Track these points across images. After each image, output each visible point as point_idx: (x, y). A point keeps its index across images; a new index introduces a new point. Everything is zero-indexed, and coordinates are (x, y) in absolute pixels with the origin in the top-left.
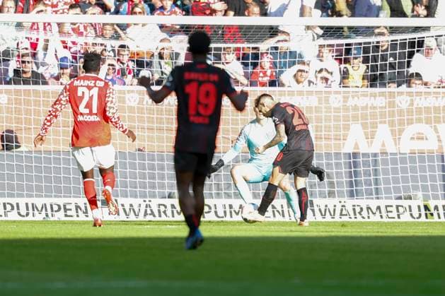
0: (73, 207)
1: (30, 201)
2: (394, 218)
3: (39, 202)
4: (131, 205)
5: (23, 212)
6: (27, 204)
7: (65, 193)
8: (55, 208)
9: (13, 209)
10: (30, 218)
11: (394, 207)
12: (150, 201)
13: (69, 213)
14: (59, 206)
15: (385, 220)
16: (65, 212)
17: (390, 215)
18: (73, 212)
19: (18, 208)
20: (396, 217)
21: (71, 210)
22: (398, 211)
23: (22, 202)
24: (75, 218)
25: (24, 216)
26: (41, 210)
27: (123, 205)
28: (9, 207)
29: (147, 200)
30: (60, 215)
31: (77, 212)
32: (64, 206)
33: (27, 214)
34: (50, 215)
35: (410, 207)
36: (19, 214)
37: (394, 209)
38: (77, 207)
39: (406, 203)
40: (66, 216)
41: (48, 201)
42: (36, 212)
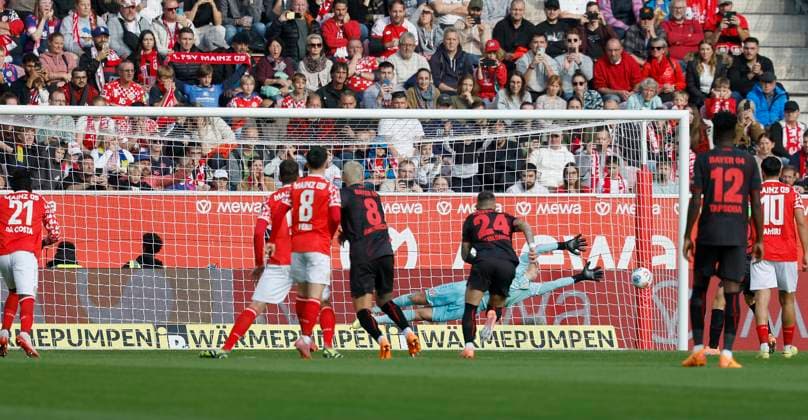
0: (134, 334)
1: (83, 327)
2: (512, 346)
3: (93, 329)
4: (203, 332)
5: (75, 340)
6: (79, 331)
7: (102, 316)
8: (113, 335)
9: (62, 337)
10: (83, 347)
11: (513, 333)
12: (224, 327)
13: (129, 341)
14: (117, 333)
15: (502, 348)
16: (125, 340)
17: (508, 343)
18: (134, 341)
19: (69, 336)
20: (515, 345)
21: (131, 337)
22: (517, 337)
23: (74, 328)
24: (136, 348)
25: (75, 345)
26: (97, 338)
27: (192, 332)
28: (58, 335)
29: (221, 325)
30: (118, 345)
31: (138, 340)
32: (124, 333)
33: (80, 343)
34: (106, 343)
35: (531, 333)
36: (70, 342)
37: (512, 336)
38: (139, 334)
39: (526, 329)
40: (126, 344)
41: (104, 327)
42: (90, 340)
